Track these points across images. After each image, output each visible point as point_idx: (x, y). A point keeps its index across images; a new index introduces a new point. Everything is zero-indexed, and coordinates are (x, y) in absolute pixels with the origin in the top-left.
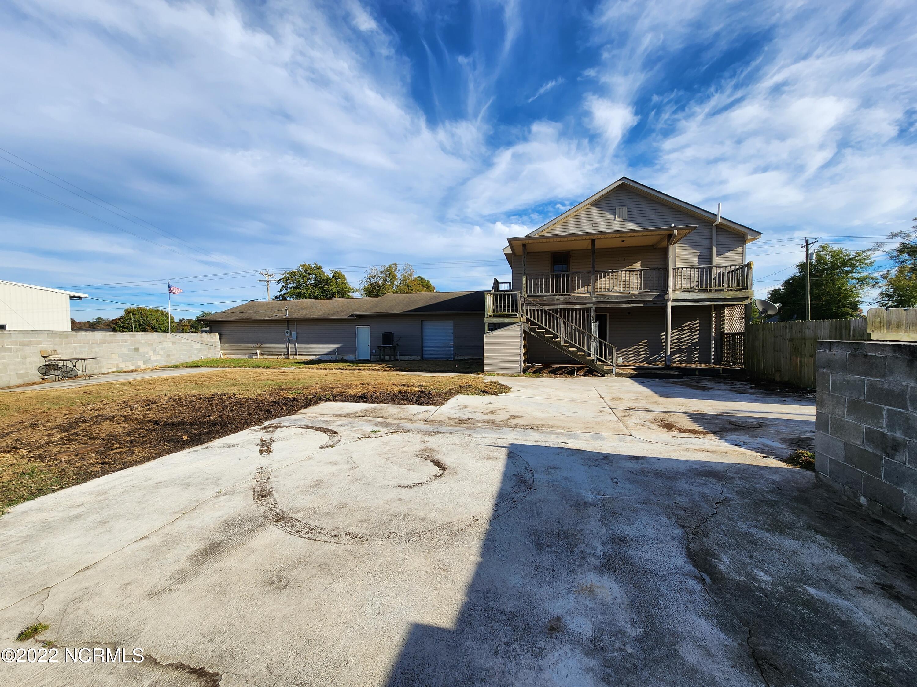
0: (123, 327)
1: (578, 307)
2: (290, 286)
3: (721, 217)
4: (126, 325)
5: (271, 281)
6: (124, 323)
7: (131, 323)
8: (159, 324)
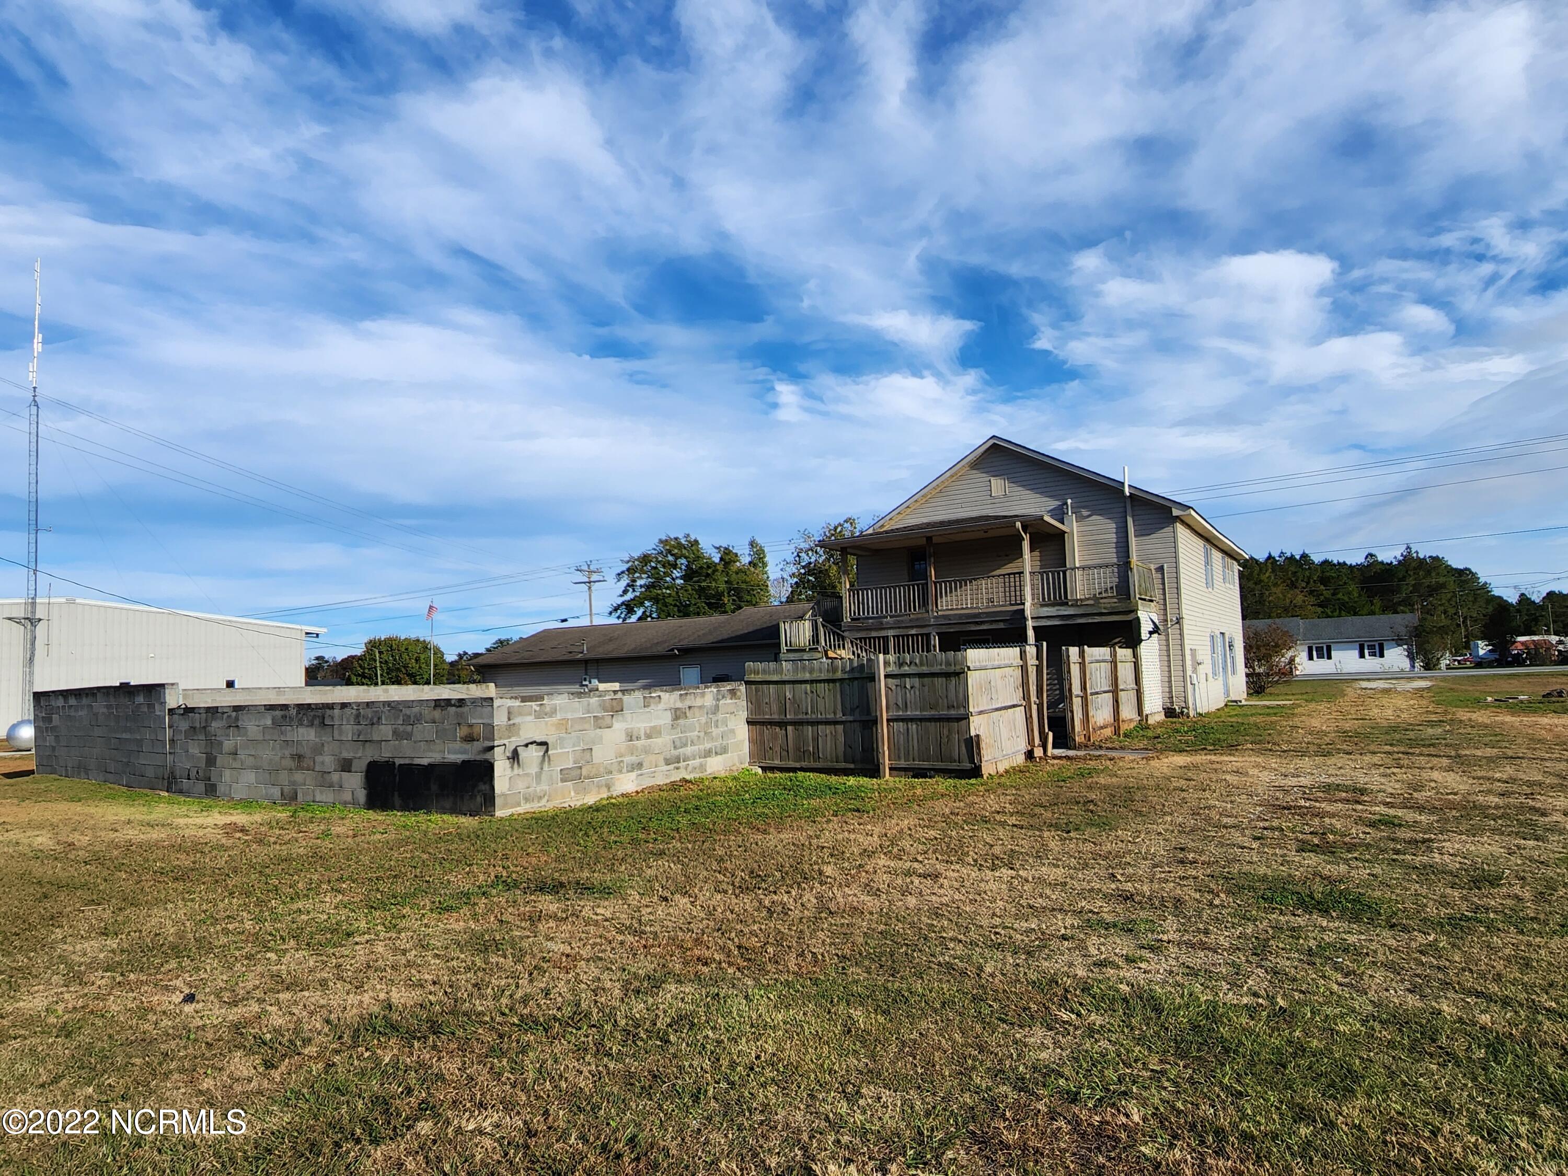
0: (363, 676)
1: (913, 632)
2: (639, 582)
3: (1130, 486)
4: (366, 671)
5: (594, 582)
6: (364, 668)
7: (375, 667)
8: (420, 668)
